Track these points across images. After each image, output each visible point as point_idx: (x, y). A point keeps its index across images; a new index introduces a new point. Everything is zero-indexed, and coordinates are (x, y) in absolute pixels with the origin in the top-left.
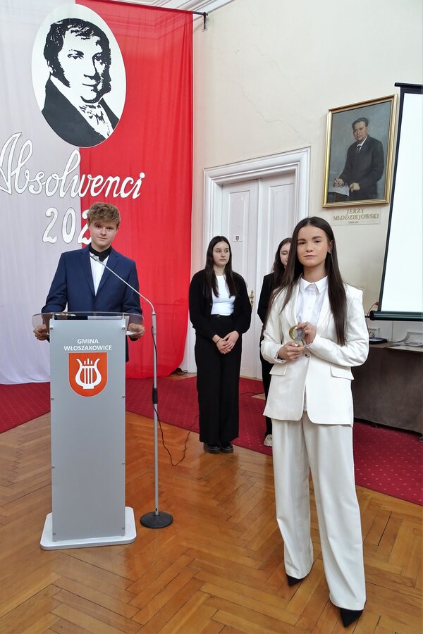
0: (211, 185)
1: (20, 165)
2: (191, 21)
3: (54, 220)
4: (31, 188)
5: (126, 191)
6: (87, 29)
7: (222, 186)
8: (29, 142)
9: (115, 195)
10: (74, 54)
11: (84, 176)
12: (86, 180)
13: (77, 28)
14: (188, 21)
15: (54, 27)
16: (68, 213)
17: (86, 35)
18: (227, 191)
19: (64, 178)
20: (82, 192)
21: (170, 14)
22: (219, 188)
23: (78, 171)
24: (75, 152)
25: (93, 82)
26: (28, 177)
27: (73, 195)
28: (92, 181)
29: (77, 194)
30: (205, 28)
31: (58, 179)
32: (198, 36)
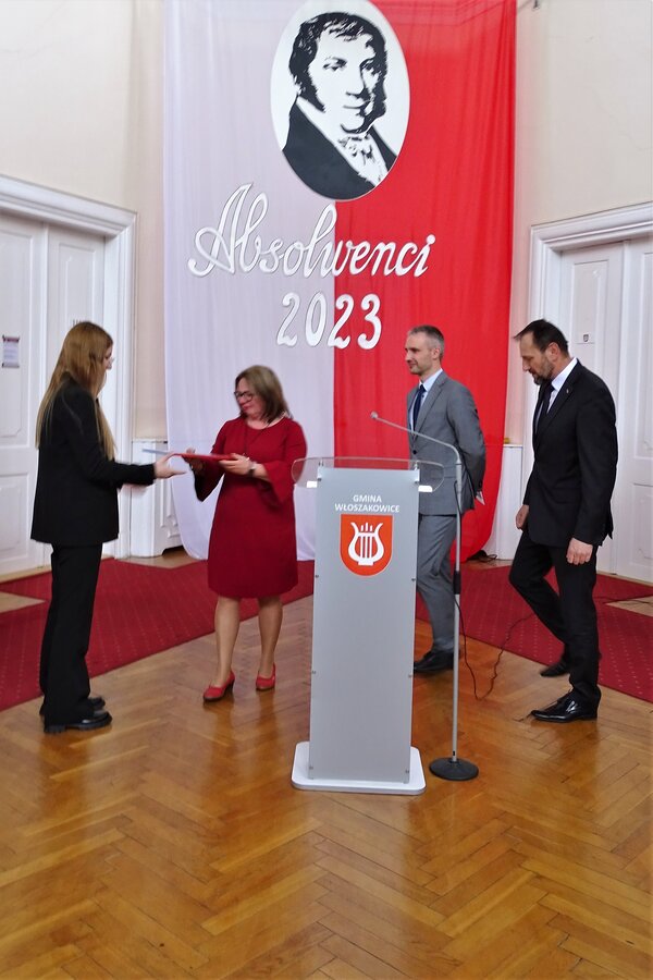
0: (543, 254)
1: (249, 230)
3: (295, 310)
4: (263, 263)
5: (404, 265)
6: (353, 25)
7: (561, 252)
8: (262, 197)
9: (387, 272)
10: (333, 63)
11: (341, 244)
12: (344, 250)
13: (339, 26)
15: (305, 27)
16: (314, 302)
17: (352, 33)
18: (569, 262)
19: (311, 248)
20: (337, 267)
22: (556, 257)
23: (333, 236)
24: (329, 208)
25: (360, 102)
26: (258, 248)
27: (324, 272)
28: (352, 251)
29: (329, 271)
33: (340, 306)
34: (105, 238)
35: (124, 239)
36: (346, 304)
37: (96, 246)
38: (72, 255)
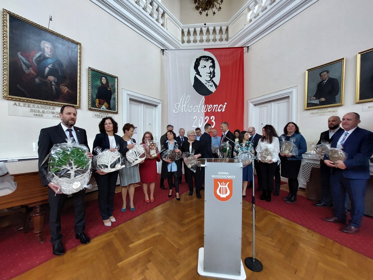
0: (251, 105)
1: (186, 103)
2: (243, 51)
3: (196, 120)
4: (189, 110)
5: (220, 109)
6: (207, 58)
7: (255, 105)
8: (189, 96)
9: (216, 111)
10: (203, 67)
11: (206, 105)
12: (207, 106)
13: (204, 59)
14: (242, 50)
15: (197, 59)
16: (200, 118)
17: (207, 60)
18: (257, 107)
19: (199, 106)
20: (205, 111)
21: (236, 49)
22: (254, 106)
23: (204, 104)
24: (203, 98)
25: (210, 75)
26: (188, 107)
27: (202, 111)
28: (208, 107)
29: (204, 111)
30: (248, 52)
31: (197, 107)
32: (246, 55)
33: (206, 119)
34: (156, 106)
35: (160, 106)
36: (207, 118)
37: (154, 108)
38: (149, 110)
